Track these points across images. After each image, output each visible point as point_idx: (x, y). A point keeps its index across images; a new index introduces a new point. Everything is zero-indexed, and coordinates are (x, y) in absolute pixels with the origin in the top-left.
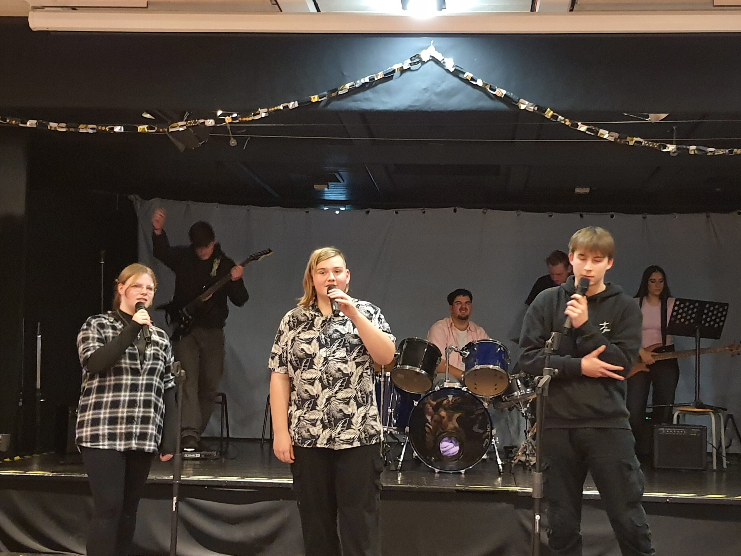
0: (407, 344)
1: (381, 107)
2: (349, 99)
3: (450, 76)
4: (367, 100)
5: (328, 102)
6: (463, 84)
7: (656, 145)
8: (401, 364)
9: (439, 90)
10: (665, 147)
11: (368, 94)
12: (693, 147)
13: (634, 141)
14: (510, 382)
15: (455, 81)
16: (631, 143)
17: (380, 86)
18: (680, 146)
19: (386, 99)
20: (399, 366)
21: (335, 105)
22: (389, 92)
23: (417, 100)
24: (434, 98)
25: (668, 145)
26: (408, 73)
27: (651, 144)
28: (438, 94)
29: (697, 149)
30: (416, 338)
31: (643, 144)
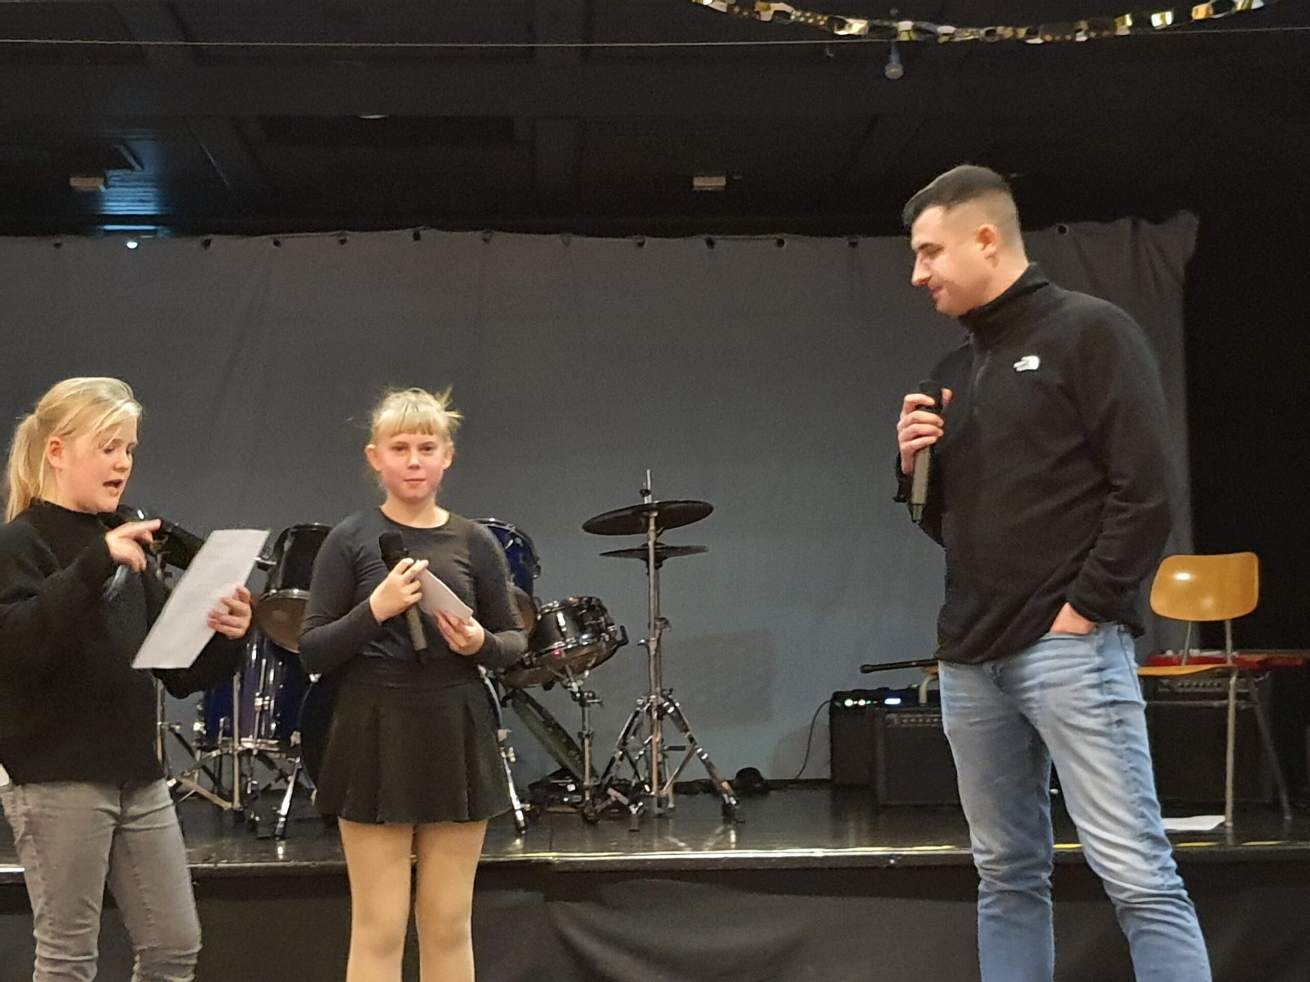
0: (293, 538)
7: (822, 21)
8: (279, 586)
10: (842, 25)
12: (905, 25)
13: (772, 12)
14: (539, 617)
16: (766, 16)
18: (877, 22)
20: (274, 591)
25: (850, 21)
27: (810, 18)
29: (916, 29)
30: (316, 524)
31: (793, 17)
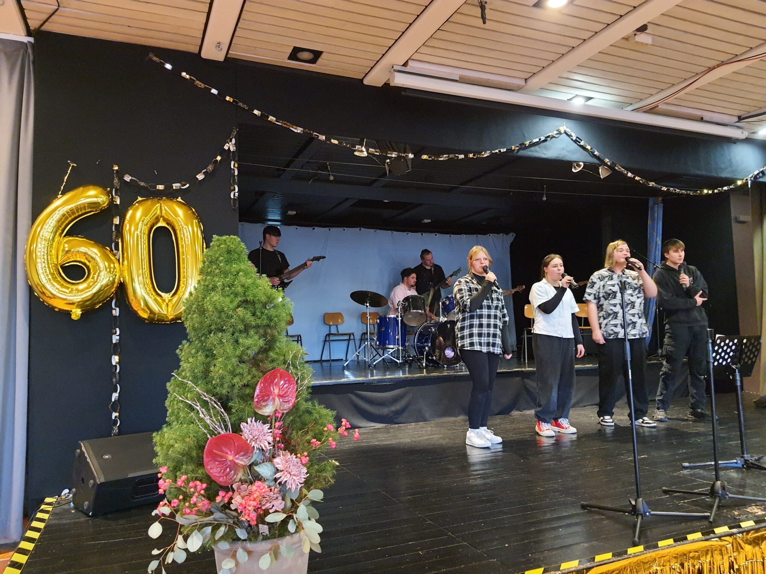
1: (543, 156)
2: (528, 150)
3: (573, 143)
4: (536, 151)
5: (518, 150)
6: (579, 147)
9: (569, 149)
11: (536, 148)
15: (575, 146)
17: (542, 144)
19: (545, 152)
21: (523, 153)
22: (546, 148)
23: (560, 154)
24: (567, 153)
26: (554, 139)
28: (568, 152)
